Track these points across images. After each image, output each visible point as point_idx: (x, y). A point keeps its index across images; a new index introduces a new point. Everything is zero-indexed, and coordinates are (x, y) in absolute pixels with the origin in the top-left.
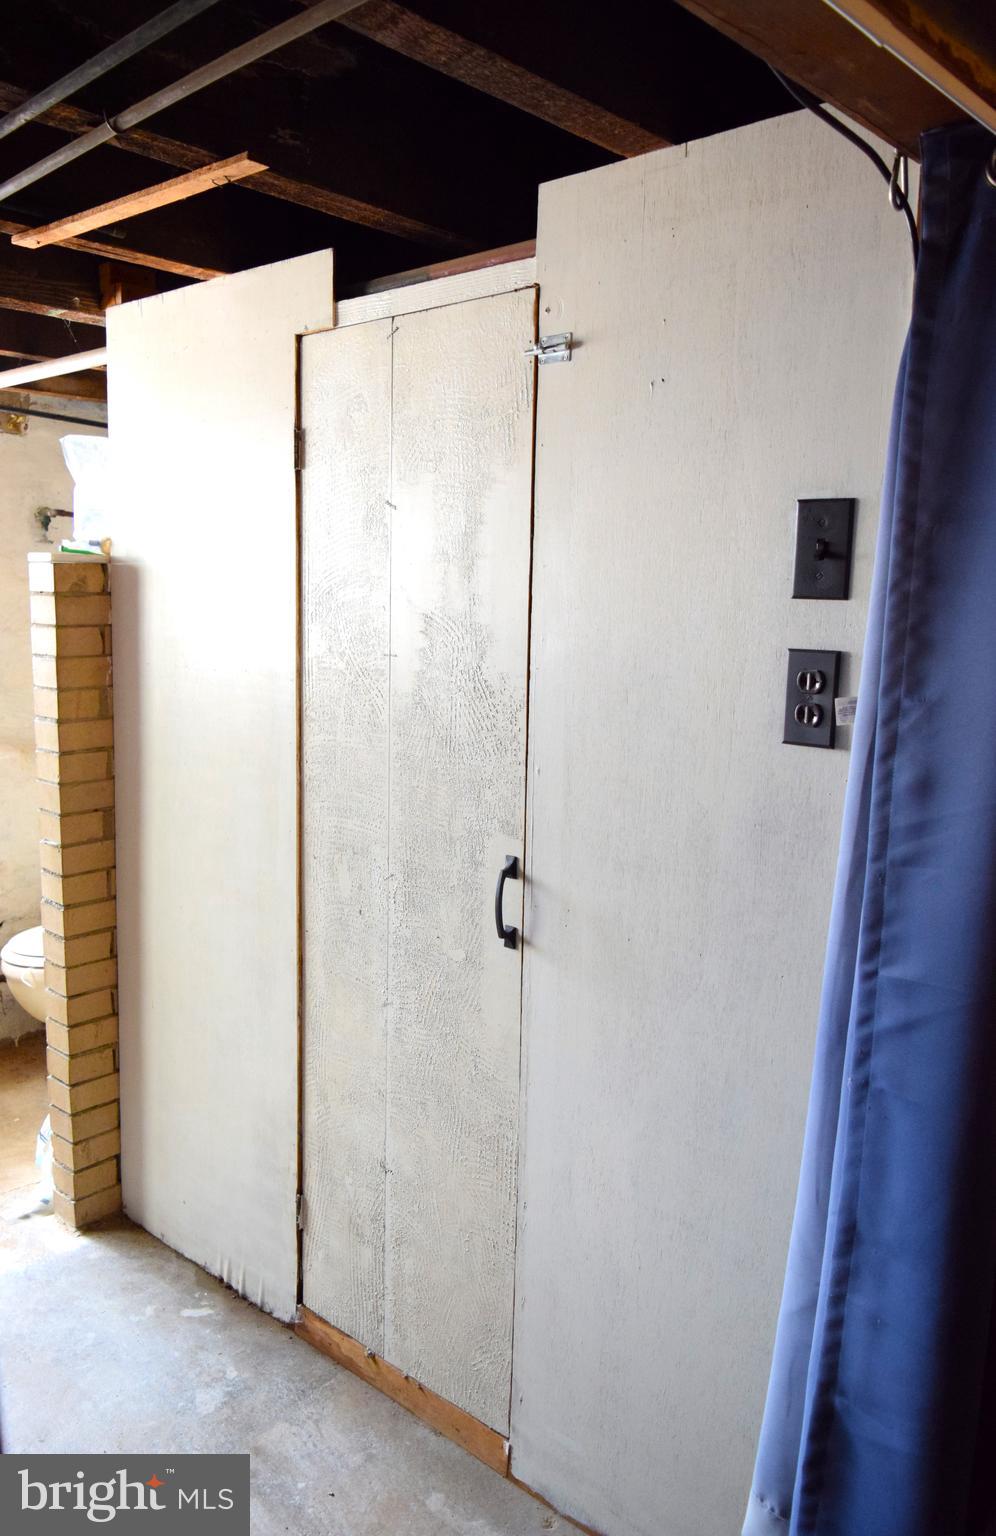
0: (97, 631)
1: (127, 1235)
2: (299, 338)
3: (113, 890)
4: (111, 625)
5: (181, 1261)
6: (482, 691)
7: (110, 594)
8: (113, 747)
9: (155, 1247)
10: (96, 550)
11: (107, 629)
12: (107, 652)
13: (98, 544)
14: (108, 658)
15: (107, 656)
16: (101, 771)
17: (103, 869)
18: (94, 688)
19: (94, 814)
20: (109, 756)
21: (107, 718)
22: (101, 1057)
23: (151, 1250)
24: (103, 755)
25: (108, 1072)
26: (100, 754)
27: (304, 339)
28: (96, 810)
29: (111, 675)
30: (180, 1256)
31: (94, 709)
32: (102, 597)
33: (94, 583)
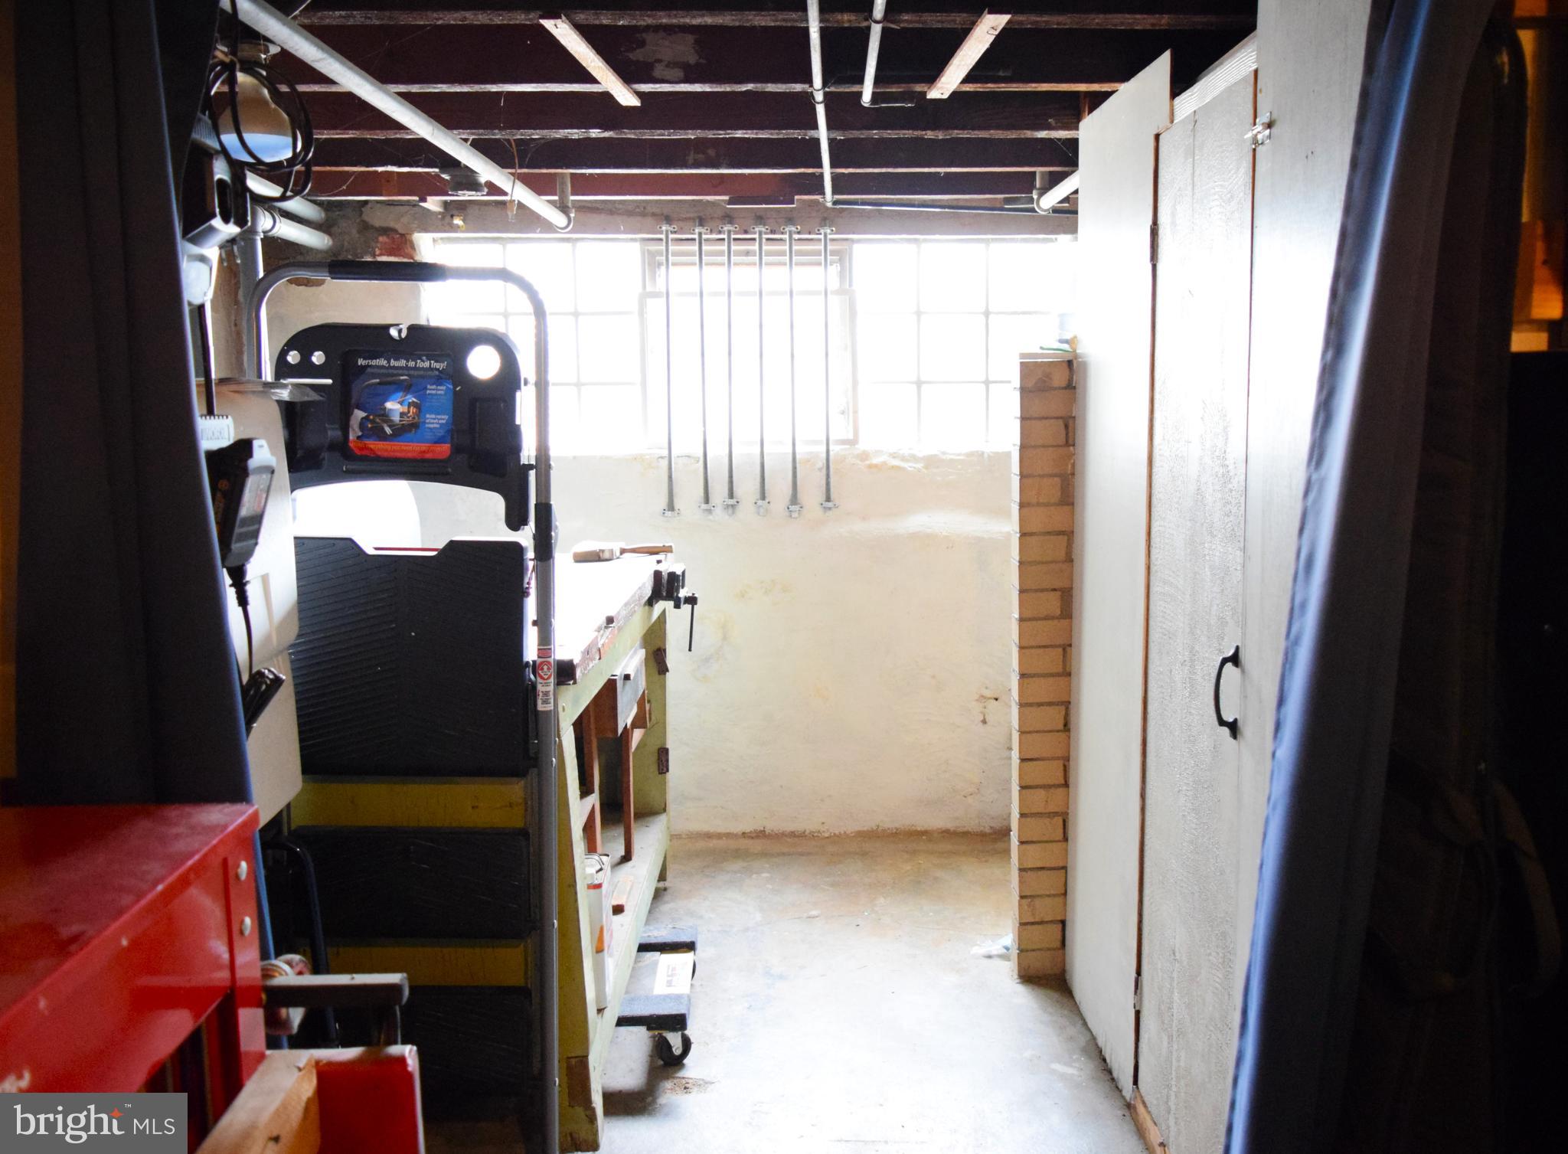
0: (1061, 423)
1: (1056, 995)
2: (1157, 137)
3: (1068, 667)
4: (1074, 417)
5: (1083, 1029)
6: (1226, 478)
7: (1075, 388)
8: (1073, 532)
9: (1071, 1011)
10: (1066, 347)
11: (1071, 422)
12: (1070, 442)
13: (1067, 342)
14: (1071, 448)
15: (1071, 445)
16: (1061, 555)
17: (1059, 646)
18: (1055, 475)
19: (1053, 593)
20: (1068, 540)
21: (1068, 505)
22: (1050, 823)
23: (1066, 1012)
24: (1064, 539)
25: (1057, 839)
26: (1061, 537)
27: (1161, 137)
28: (1055, 590)
29: (1073, 465)
30: (1085, 1024)
31: (1055, 495)
32: (1067, 391)
33: (1059, 379)
